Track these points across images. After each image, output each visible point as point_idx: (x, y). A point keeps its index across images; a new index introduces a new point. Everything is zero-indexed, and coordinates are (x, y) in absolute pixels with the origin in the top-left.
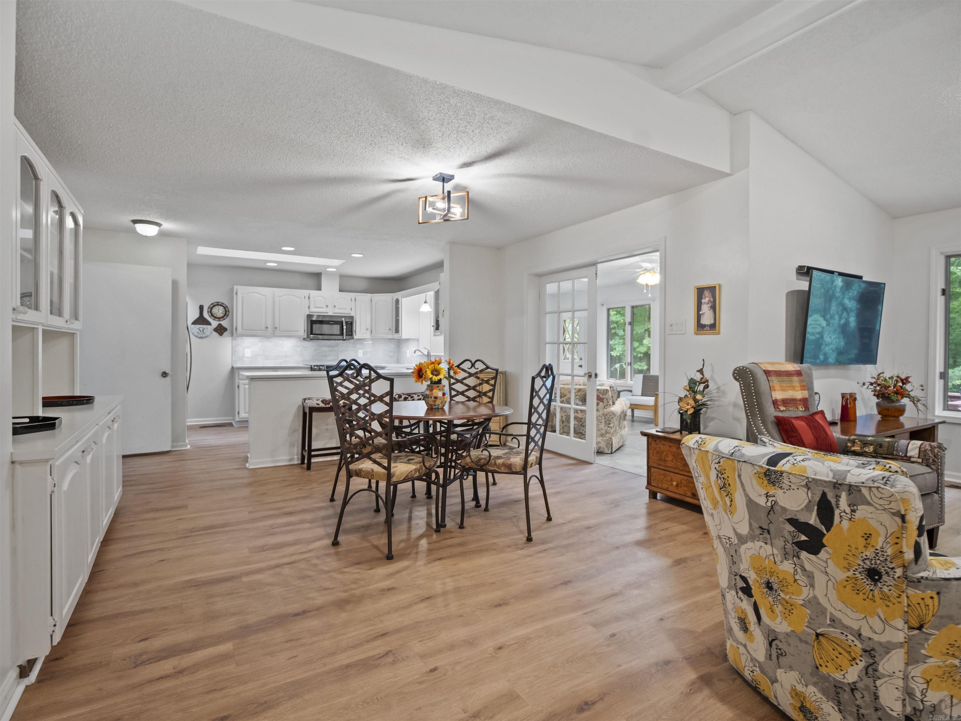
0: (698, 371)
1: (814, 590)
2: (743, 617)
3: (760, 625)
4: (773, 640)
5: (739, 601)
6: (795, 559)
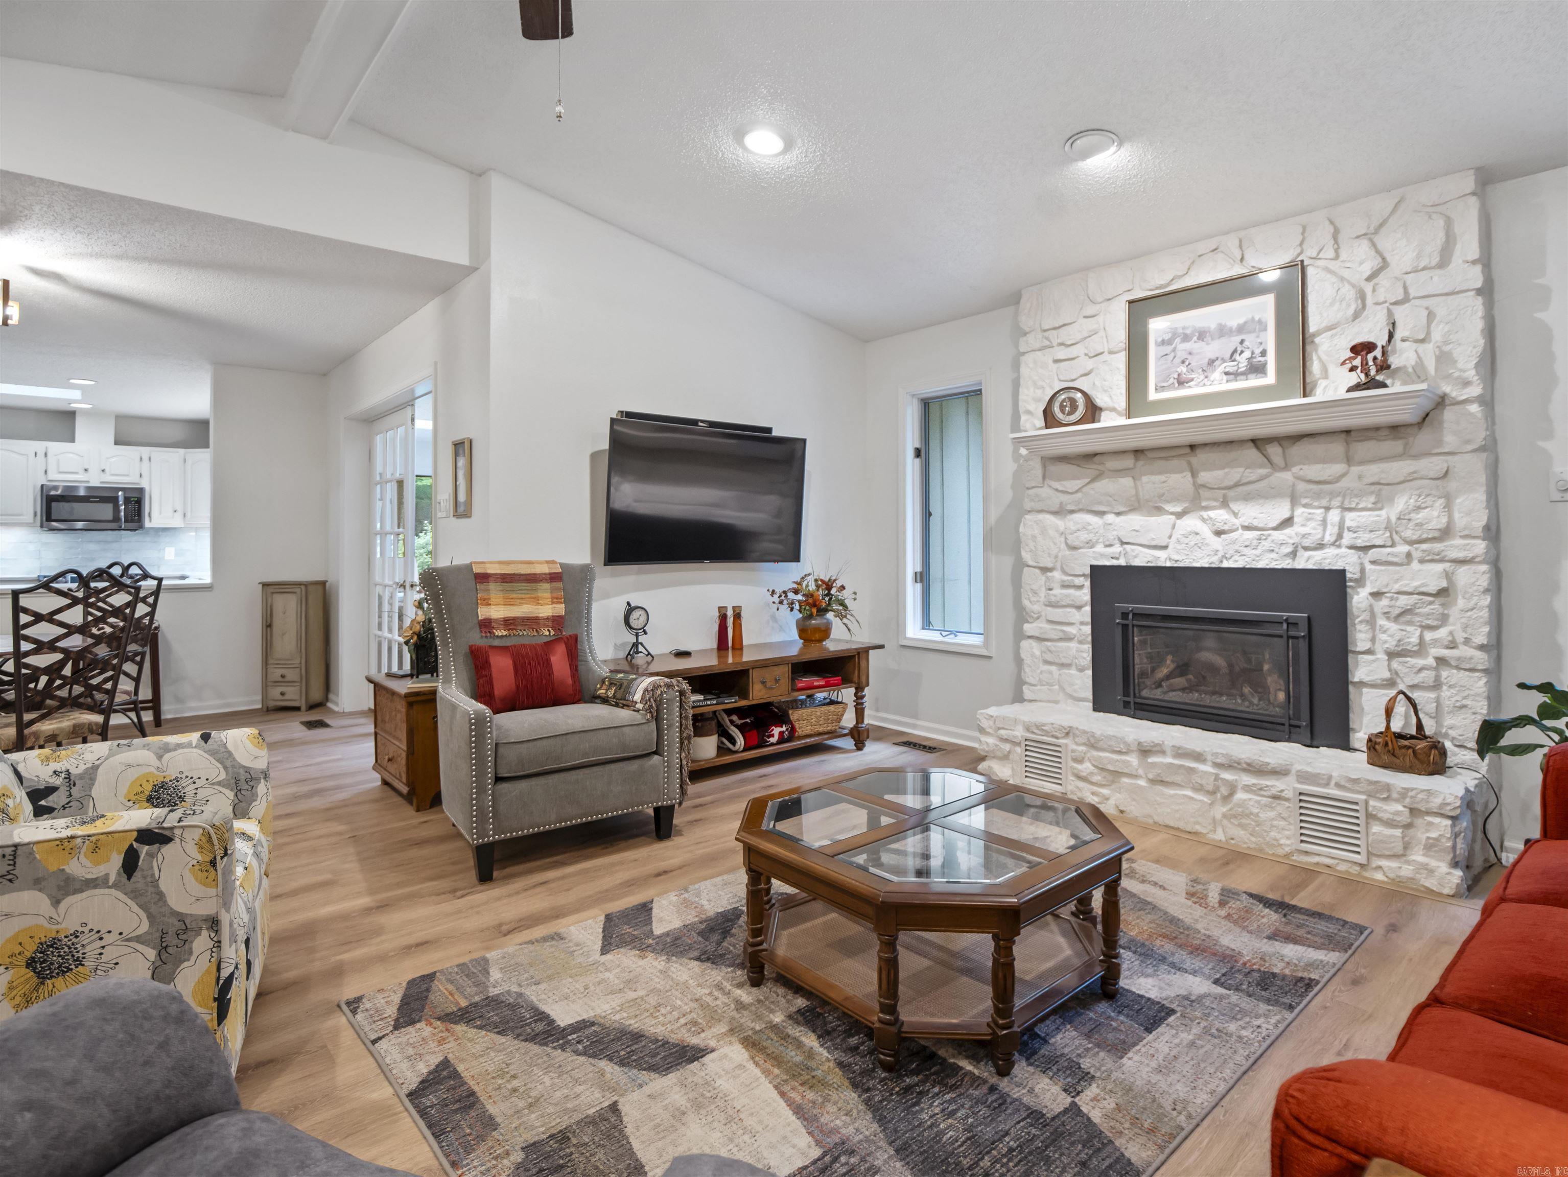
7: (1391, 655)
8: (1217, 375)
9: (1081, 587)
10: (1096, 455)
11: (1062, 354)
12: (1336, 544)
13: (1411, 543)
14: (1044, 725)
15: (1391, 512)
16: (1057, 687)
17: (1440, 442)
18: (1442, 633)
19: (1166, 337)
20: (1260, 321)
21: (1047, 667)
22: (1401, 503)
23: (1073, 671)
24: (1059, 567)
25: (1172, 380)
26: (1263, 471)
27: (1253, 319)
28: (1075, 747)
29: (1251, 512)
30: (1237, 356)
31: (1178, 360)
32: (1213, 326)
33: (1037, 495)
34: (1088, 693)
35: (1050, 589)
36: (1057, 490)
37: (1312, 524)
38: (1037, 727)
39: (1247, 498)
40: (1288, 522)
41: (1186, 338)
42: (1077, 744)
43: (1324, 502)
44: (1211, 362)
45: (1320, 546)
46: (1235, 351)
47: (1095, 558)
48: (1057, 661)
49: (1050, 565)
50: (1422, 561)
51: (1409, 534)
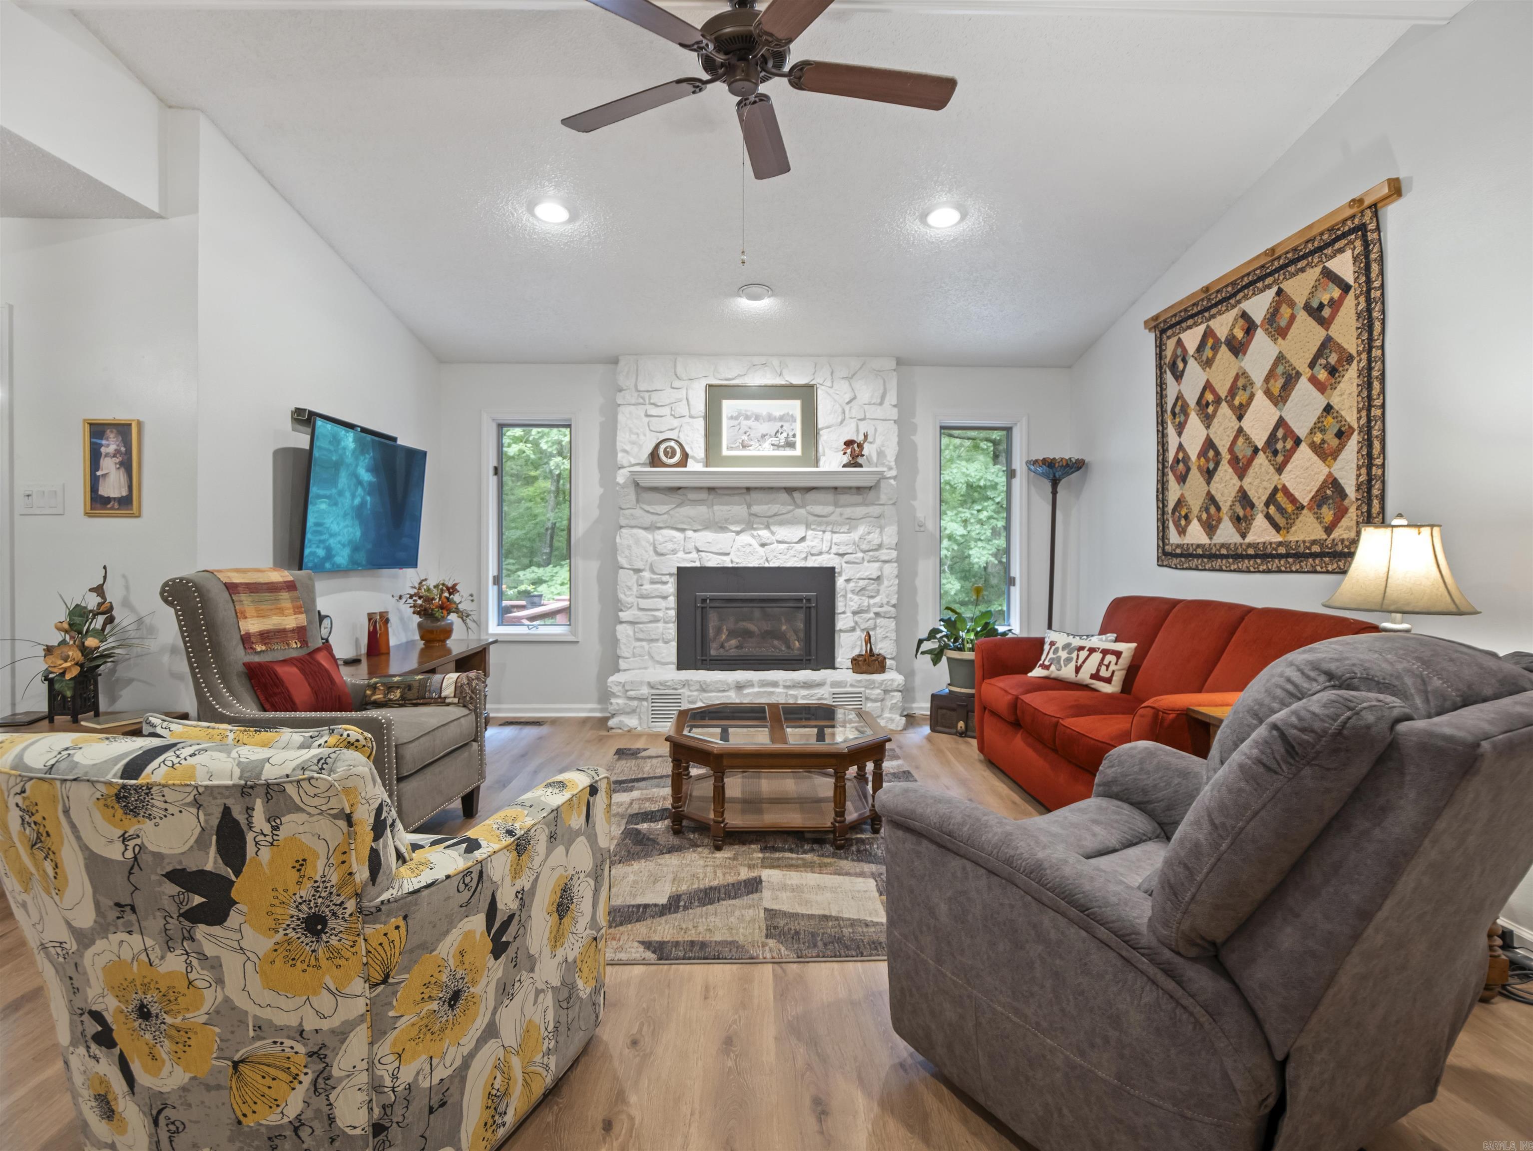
0: (91, 590)
1: (223, 988)
2: (103, 1093)
3: (133, 1093)
4: (160, 1112)
5: (93, 1062)
6: (185, 944)
7: (855, 613)
8: (767, 444)
9: (666, 583)
10: (679, 488)
11: (653, 411)
12: (828, 552)
13: (864, 552)
14: (667, 682)
15: (855, 535)
16: (646, 657)
17: (878, 498)
18: (877, 600)
19: (735, 414)
20: (792, 416)
21: (638, 644)
22: (862, 530)
23: (660, 644)
24: (647, 568)
25: (738, 444)
26: (791, 508)
27: (788, 414)
28: (690, 693)
29: (783, 532)
30: (778, 435)
31: (742, 431)
32: (764, 413)
33: (632, 515)
34: (674, 658)
35: (642, 585)
36: (648, 512)
37: (817, 541)
38: (661, 684)
39: (781, 523)
40: (803, 539)
41: (747, 418)
42: (691, 691)
43: (823, 528)
44: (763, 436)
45: (821, 553)
46: (777, 432)
47: (679, 562)
48: (648, 638)
49: (642, 567)
50: (869, 562)
51: (864, 547)
